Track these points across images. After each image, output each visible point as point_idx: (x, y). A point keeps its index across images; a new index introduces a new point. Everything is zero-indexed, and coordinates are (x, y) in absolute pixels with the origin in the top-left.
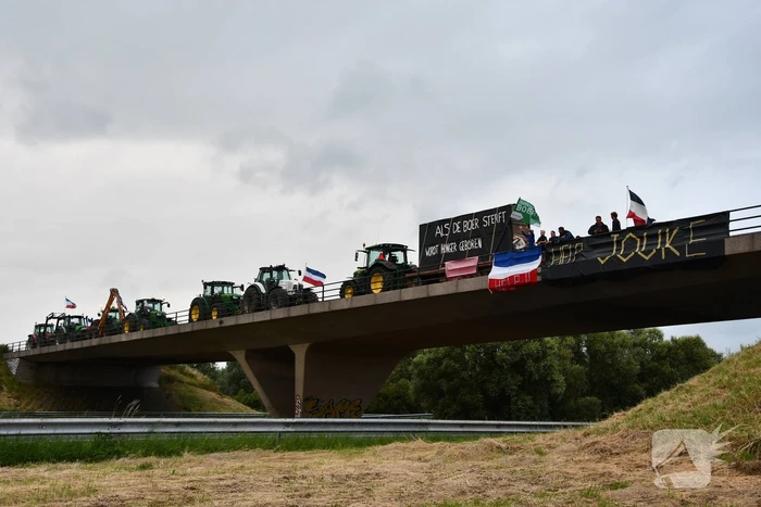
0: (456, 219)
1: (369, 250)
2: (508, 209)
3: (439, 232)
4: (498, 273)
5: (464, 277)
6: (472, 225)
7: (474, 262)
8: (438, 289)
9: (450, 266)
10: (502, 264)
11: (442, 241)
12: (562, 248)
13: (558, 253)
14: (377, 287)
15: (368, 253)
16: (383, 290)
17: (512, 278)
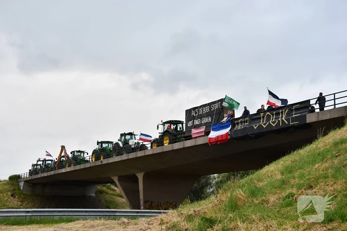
0: (200, 107)
1: (164, 124)
2: (222, 101)
3: (193, 113)
4: (213, 134)
5: (199, 137)
6: (206, 110)
7: (203, 129)
8: (189, 143)
9: (194, 131)
10: (214, 130)
11: (194, 118)
12: (239, 121)
13: (238, 124)
14: (166, 142)
15: (164, 125)
16: (169, 143)
17: (218, 137)
